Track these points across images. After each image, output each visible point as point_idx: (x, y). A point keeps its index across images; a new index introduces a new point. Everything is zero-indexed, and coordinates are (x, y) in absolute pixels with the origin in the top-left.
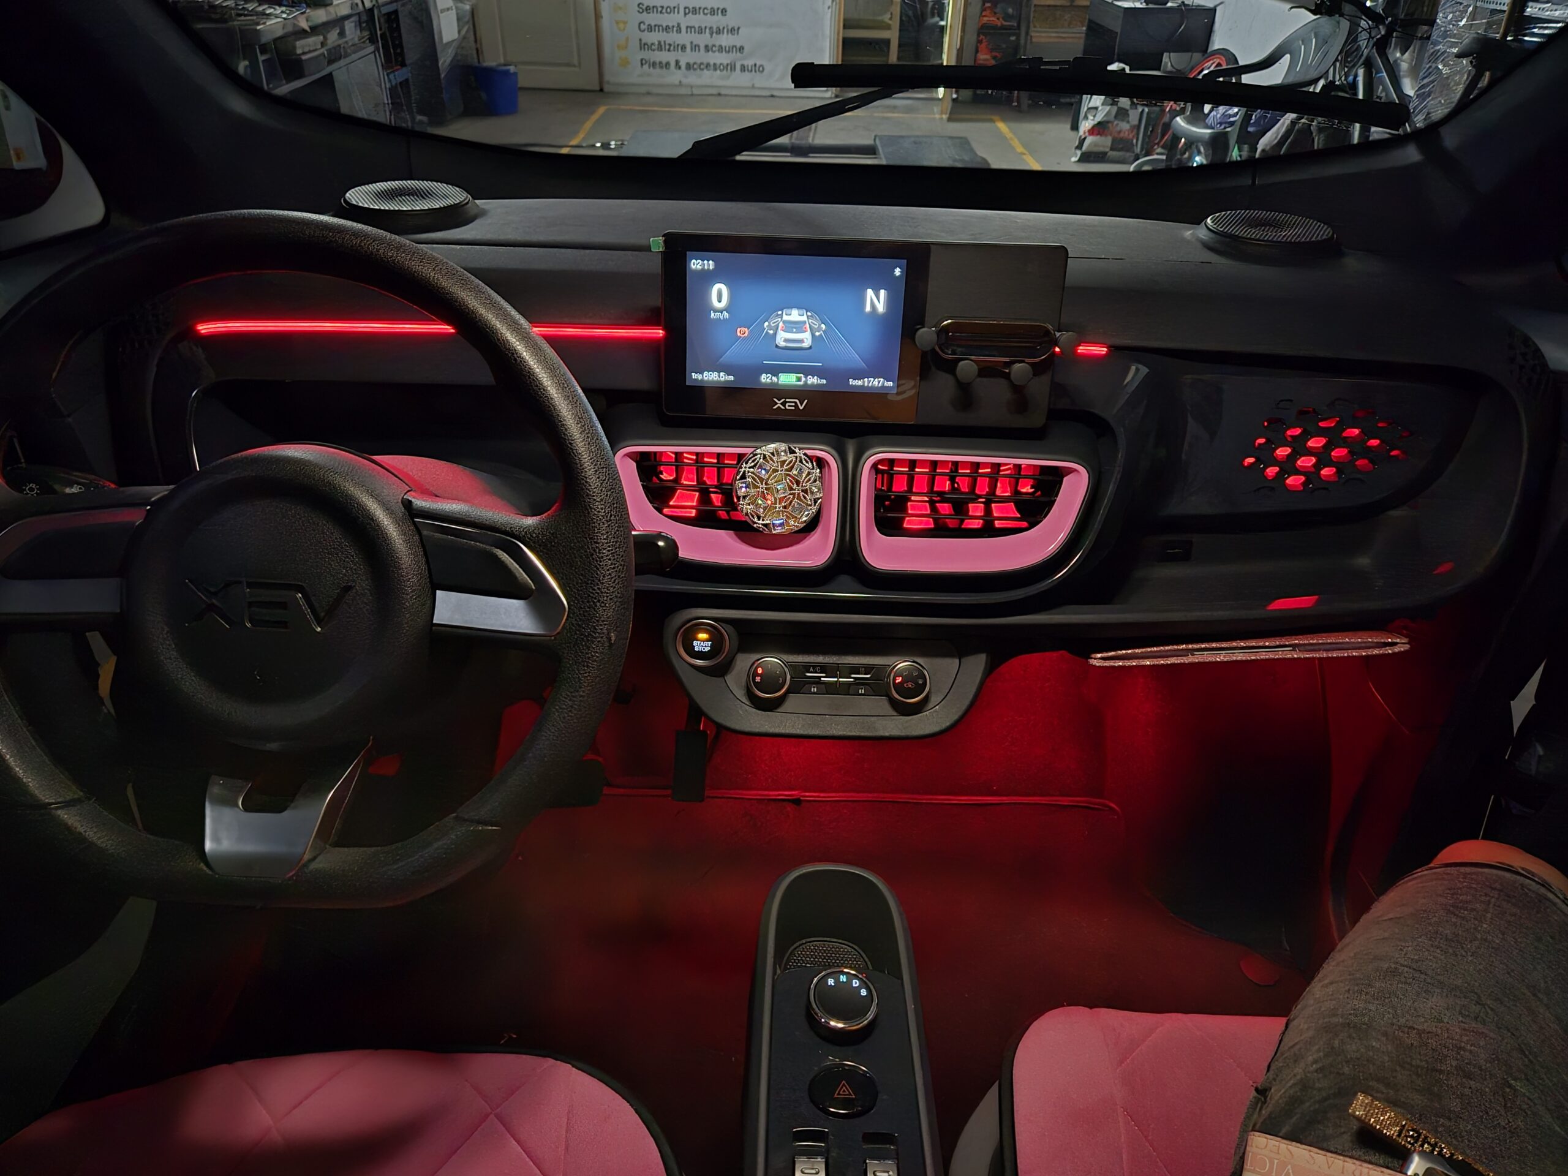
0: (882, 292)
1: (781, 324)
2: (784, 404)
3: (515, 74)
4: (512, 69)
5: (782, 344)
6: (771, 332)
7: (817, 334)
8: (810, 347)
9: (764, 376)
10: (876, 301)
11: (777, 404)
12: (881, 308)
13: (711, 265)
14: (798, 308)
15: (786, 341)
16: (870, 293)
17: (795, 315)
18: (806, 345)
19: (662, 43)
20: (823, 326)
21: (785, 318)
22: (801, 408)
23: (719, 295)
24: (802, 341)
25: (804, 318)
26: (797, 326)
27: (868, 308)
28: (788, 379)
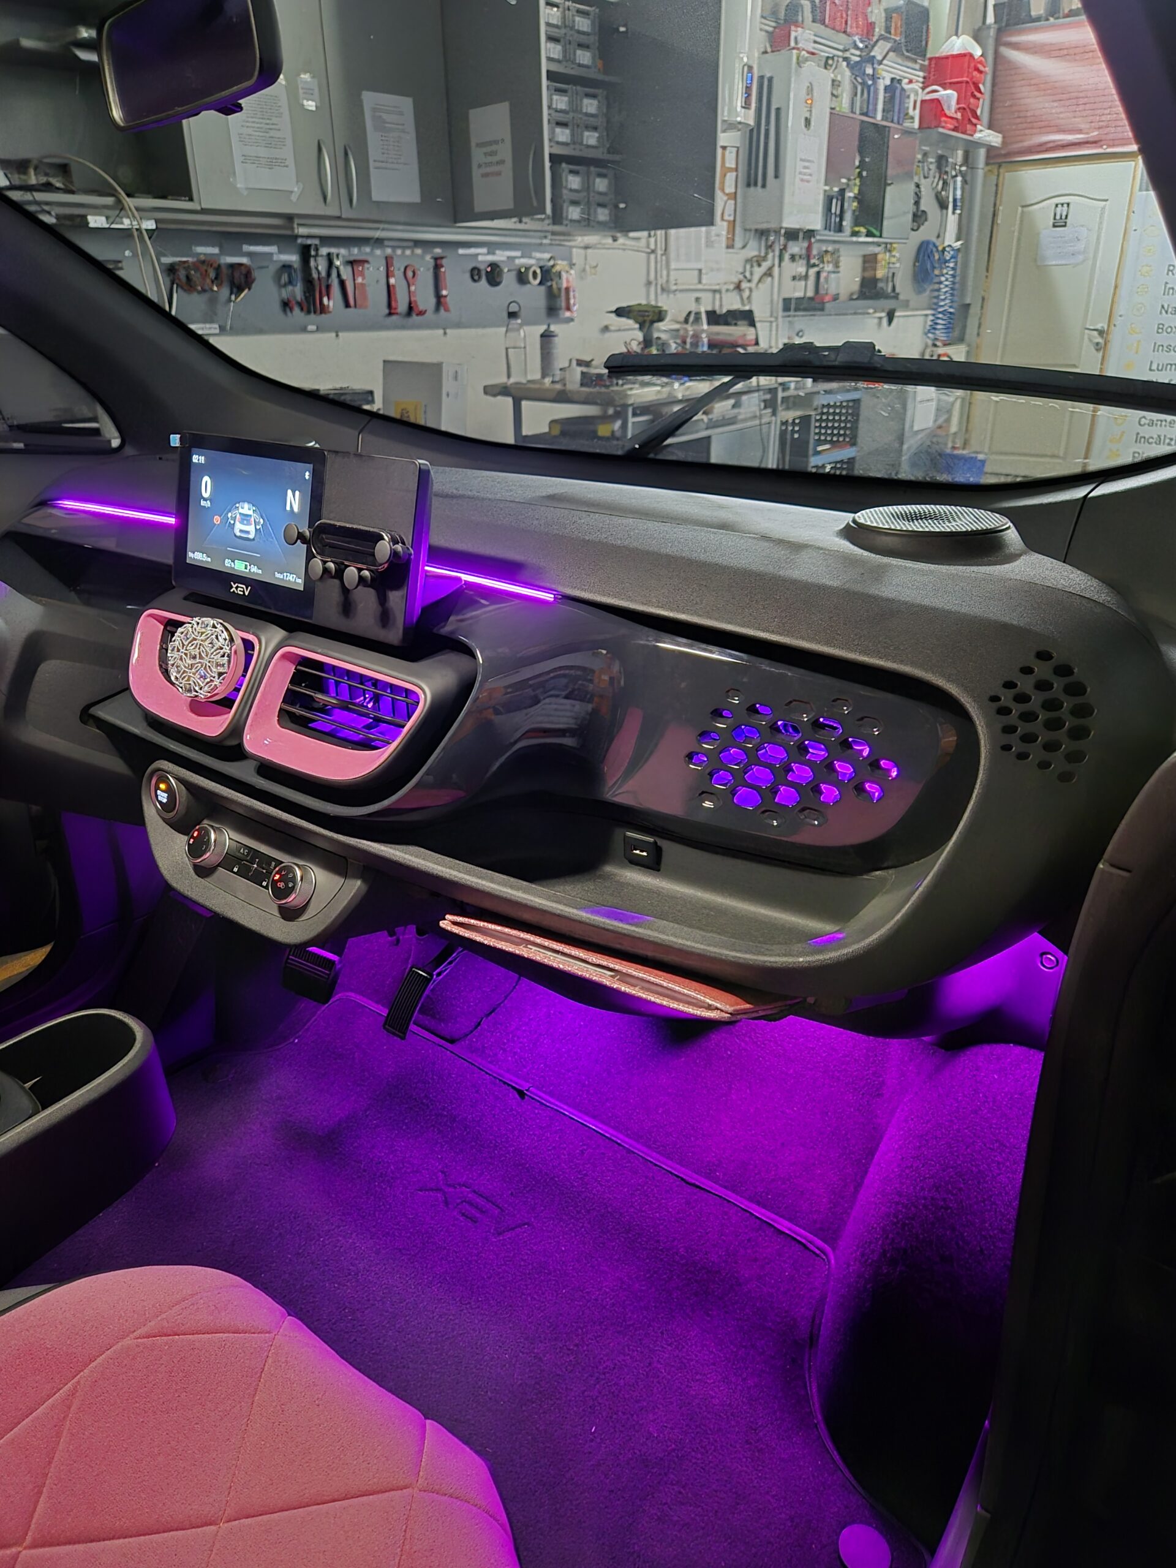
0: (297, 493)
1: (238, 516)
2: (237, 588)
3: (983, 462)
4: (981, 457)
5: (238, 534)
6: (232, 522)
7: (258, 527)
8: (254, 539)
9: (227, 561)
10: (294, 501)
11: (232, 587)
12: (296, 509)
13: (202, 459)
14: (249, 503)
15: (241, 531)
16: (290, 492)
17: (246, 509)
18: (251, 536)
19: (1162, 438)
20: (262, 521)
21: (241, 511)
22: (247, 594)
23: (206, 486)
24: (248, 532)
25: (251, 512)
26: (245, 518)
27: (288, 508)
28: (239, 567)
